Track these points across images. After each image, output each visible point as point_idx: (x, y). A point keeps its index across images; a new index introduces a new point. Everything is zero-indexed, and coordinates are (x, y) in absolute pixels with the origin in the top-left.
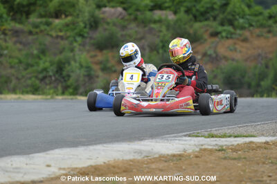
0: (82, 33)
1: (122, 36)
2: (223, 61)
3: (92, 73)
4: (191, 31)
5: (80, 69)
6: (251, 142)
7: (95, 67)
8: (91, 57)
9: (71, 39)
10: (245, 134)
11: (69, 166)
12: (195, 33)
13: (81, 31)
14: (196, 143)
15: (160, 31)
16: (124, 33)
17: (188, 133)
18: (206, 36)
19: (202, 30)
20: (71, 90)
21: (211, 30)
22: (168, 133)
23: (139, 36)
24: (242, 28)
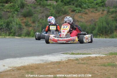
0: (17, 10)
1: (34, 11)
2: (77, 22)
3: (22, 27)
4: (63, 10)
5: (16, 25)
6: (89, 57)
7: (23, 24)
8: (21, 20)
9: (13, 12)
10: (87, 53)
11: (13, 66)
12: (65, 11)
13: (17, 9)
14: (66, 57)
15: (50, 9)
16: (35, 10)
17: (63, 52)
18: (69, 12)
19: (68, 9)
20: (12, 34)
21: (72, 9)
22: (54, 52)
23: (41, 11)
24: (85, 8)
